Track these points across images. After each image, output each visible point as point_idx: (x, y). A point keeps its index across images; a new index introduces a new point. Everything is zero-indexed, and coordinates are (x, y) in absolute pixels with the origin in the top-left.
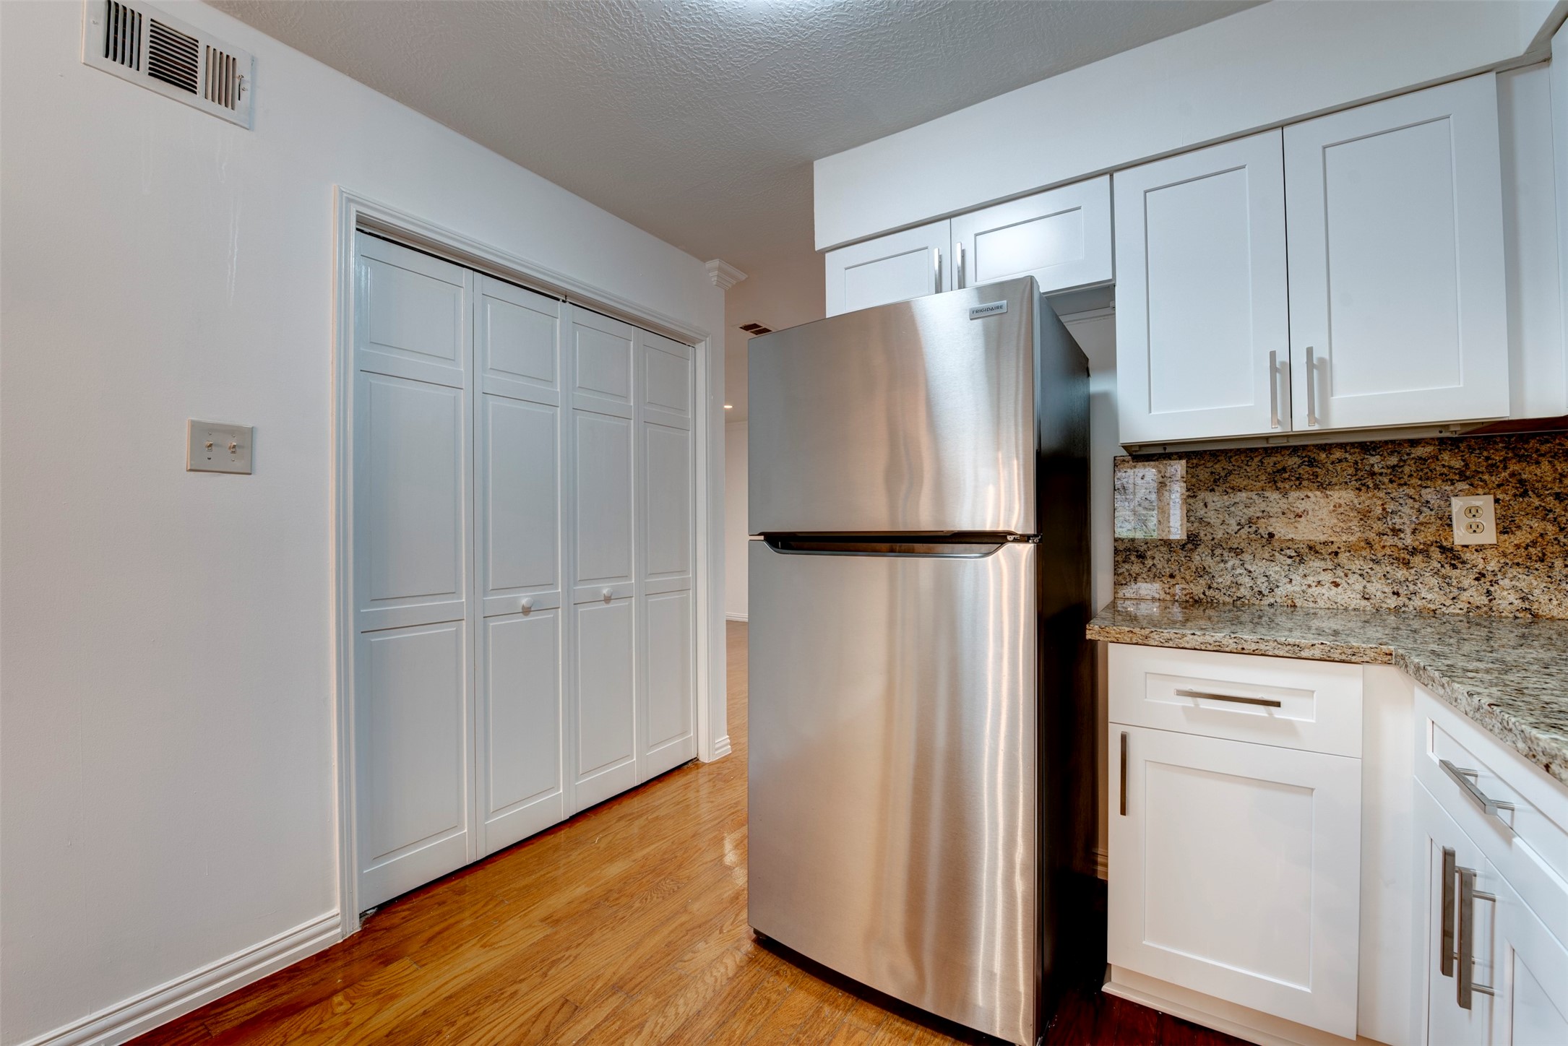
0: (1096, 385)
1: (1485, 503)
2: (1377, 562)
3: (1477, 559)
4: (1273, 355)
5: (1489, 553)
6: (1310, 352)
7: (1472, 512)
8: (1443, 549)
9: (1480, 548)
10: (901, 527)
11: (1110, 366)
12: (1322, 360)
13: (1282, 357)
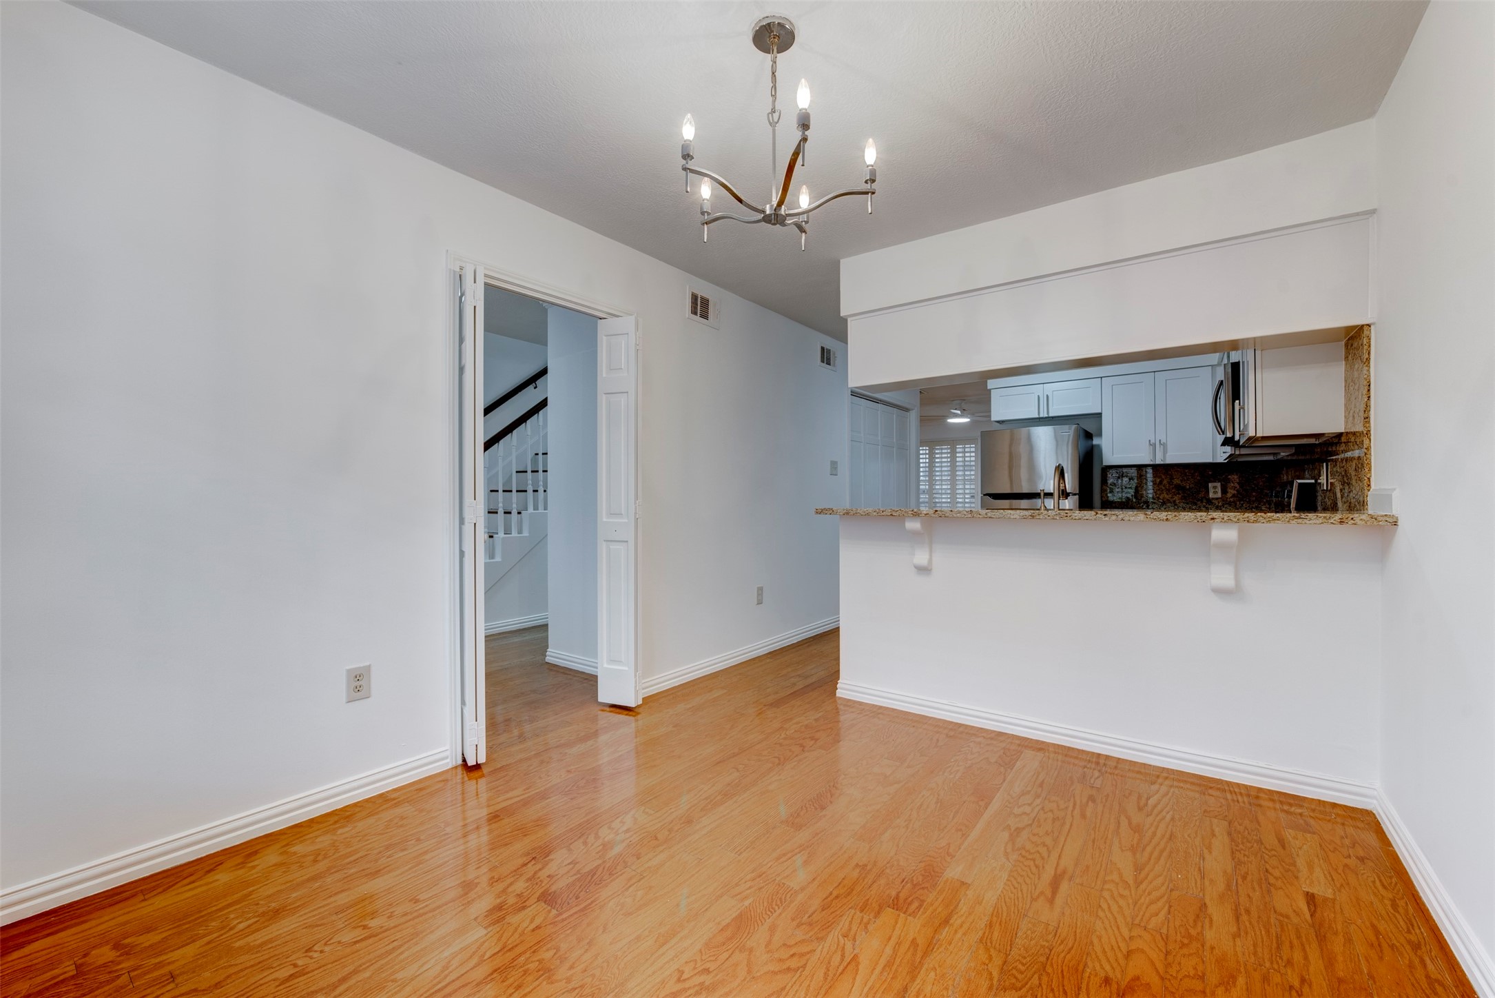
0: (1096, 441)
1: (1218, 485)
2: (1188, 504)
3: (1216, 502)
4: (1150, 441)
5: (1219, 500)
6: (1160, 440)
7: (1215, 487)
8: (1206, 499)
9: (1217, 499)
10: (1016, 491)
11: (1100, 434)
12: (1164, 443)
13: (1152, 441)
